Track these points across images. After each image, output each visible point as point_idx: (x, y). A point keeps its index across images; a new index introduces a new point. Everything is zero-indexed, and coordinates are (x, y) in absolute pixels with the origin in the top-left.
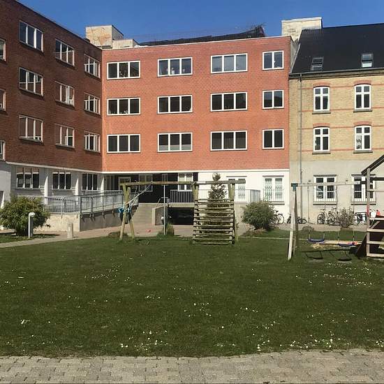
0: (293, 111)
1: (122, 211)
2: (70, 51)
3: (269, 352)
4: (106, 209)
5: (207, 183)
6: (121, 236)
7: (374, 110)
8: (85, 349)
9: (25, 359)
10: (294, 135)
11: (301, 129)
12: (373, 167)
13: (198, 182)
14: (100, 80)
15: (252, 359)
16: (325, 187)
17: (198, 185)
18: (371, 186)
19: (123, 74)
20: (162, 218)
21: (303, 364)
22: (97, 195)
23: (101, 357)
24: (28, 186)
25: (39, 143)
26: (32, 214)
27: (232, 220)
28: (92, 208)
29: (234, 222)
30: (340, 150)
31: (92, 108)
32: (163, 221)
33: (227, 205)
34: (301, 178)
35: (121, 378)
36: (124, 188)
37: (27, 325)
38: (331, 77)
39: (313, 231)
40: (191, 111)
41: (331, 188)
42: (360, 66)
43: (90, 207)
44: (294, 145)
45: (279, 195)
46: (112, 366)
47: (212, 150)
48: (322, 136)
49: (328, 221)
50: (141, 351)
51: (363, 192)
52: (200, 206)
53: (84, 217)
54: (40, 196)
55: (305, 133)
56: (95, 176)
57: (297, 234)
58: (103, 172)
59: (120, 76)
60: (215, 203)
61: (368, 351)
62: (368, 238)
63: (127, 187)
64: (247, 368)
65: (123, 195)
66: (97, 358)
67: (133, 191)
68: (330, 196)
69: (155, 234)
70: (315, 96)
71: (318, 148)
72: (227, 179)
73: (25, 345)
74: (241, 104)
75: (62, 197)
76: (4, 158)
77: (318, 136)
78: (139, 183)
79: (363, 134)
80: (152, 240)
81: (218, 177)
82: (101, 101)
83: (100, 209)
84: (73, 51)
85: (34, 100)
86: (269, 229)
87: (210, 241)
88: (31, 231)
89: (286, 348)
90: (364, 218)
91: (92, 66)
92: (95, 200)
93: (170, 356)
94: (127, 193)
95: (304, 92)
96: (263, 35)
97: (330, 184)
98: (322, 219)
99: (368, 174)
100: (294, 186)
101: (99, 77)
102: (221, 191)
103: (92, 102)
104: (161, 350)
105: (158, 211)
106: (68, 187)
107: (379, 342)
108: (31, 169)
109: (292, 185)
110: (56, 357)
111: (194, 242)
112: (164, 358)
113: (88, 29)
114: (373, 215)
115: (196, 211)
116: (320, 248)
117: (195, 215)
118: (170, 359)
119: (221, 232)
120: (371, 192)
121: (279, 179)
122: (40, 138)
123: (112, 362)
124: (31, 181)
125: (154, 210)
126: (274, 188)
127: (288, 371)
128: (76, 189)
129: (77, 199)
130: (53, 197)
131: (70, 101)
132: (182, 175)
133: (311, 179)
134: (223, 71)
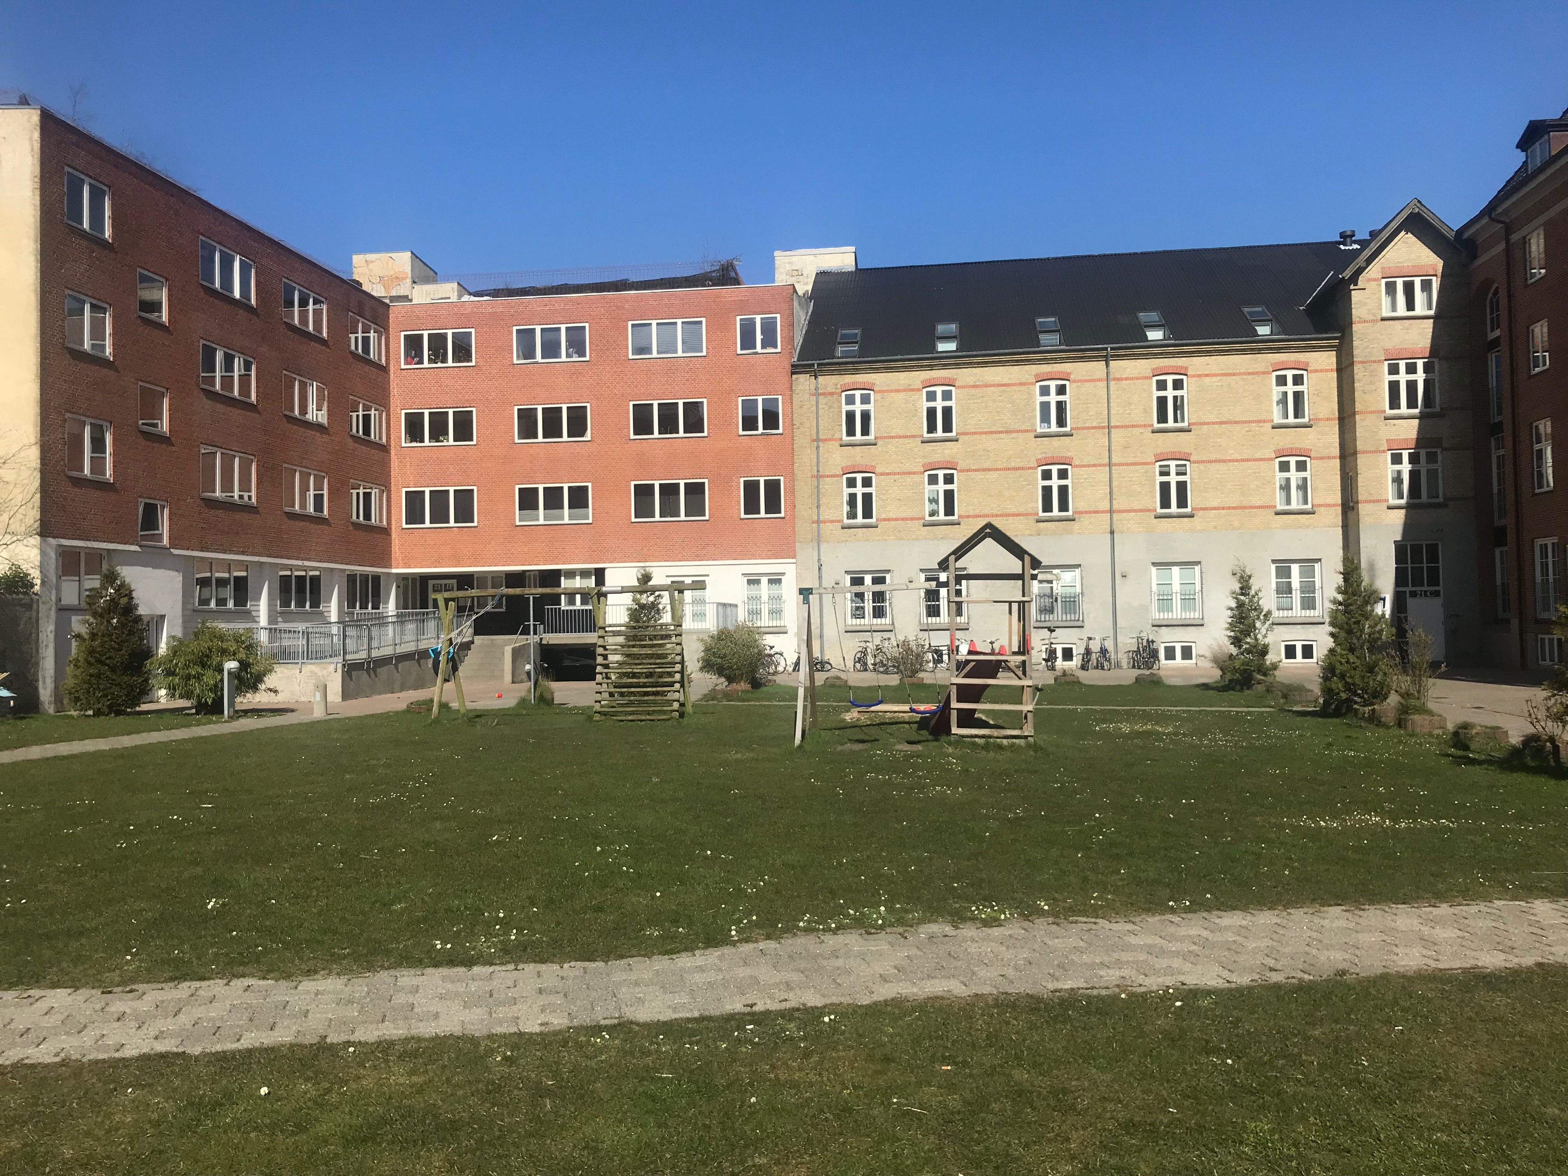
0: (802, 441)
1: (437, 653)
2: (317, 307)
3: (756, 941)
4: (400, 650)
5: (624, 590)
6: (435, 709)
7: (962, 438)
8: (356, 957)
9: (216, 986)
10: (804, 489)
11: (818, 477)
12: (961, 551)
13: (604, 589)
14: (385, 369)
15: (721, 958)
16: (868, 596)
17: (605, 595)
18: (959, 593)
19: (437, 357)
20: (528, 667)
21: (825, 963)
22: (381, 621)
23: (392, 972)
24: (221, 602)
25: (247, 509)
26: (231, 665)
27: (678, 667)
28: (370, 649)
29: (682, 672)
30: (897, 519)
31: (367, 431)
32: (528, 673)
33: (668, 637)
34: (820, 578)
35: (437, 1016)
36: (441, 604)
37: (220, 912)
38: (877, 370)
39: (845, 686)
40: (588, 436)
41: (879, 597)
42: (933, 349)
43: (366, 647)
44: (804, 510)
45: (776, 613)
46: (415, 990)
47: (633, 520)
48: (859, 490)
49: (874, 664)
50: (481, 955)
51: (943, 604)
52: (611, 640)
53: (350, 670)
54: (248, 625)
55: (827, 485)
56: (376, 579)
57: (812, 693)
58: (394, 571)
59: (430, 361)
60: (641, 632)
61: (957, 928)
62: (954, 697)
63: (447, 601)
64: (711, 976)
65: (439, 618)
66: (384, 975)
67: (460, 609)
68: (879, 613)
69: (509, 702)
70: (845, 408)
71: (852, 515)
72: (668, 581)
73: (216, 955)
74: (694, 423)
75: (301, 627)
76: (166, 541)
77: (852, 490)
78: (474, 592)
79: (941, 487)
80: (503, 716)
81: (646, 578)
82: (388, 415)
83: (387, 651)
84: (325, 307)
85: (236, 414)
86: (756, 684)
87: (633, 713)
88: (232, 704)
89: (791, 929)
90: (945, 658)
91: (366, 340)
92: (375, 631)
93: (543, 961)
94: (448, 614)
95: (822, 400)
96: (736, 281)
97: (878, 588)
98: (861, 660)
99: (952, 568)
100: (805, 593)
101: (383, 362)
102: (654, 606)
103: (367, 418)
104: (525, 950)
105: (518, 654)
106: (315, 604)
107: (978, 908)
108: (229, 566)
109: (802, 591)
110: (288, 976)
111: (597, 717)
112: (530, 968)
113: (357, 259)
114: (964, 649)
115: (600, 650)
116: (859, 719)
117: (599, 660)
118: (543, 967)
119: (656, 694)
120: (959, 605)
121: (775, 581)
122: (250, 497)
123: (415, 981)
124: (228, 592)
125: (508, 651)
126: (765, 597)
127: (795, 977)
128: (333, 608)
129: (335, 630)
130: (281, 626)
131: (317, 414)
132: (571, 574)
133: (838, 578)
134: (655, 354)
